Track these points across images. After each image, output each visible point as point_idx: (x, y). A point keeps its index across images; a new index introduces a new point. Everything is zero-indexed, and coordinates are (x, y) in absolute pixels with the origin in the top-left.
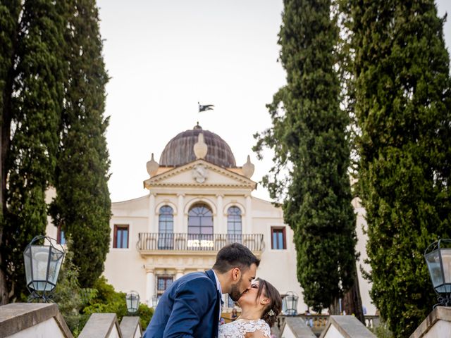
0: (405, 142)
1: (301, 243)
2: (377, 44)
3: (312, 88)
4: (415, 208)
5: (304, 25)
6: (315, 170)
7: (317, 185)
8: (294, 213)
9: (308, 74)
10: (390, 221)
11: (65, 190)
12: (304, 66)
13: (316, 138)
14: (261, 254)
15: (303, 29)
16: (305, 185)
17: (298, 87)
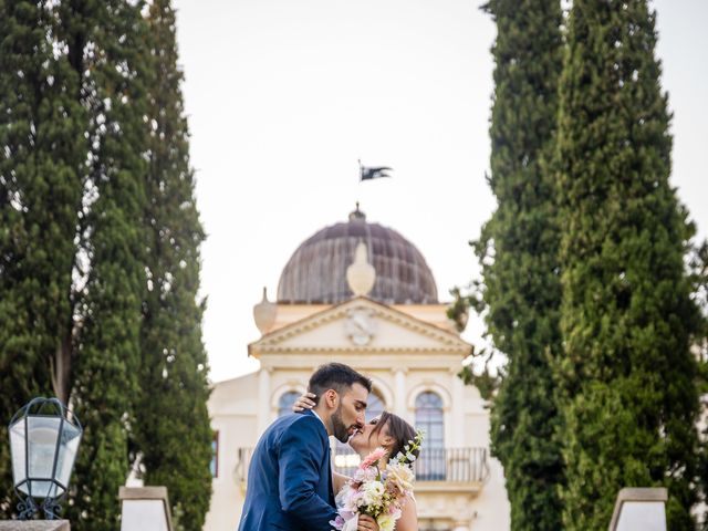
0: (615, 375)
1: (516, 490)
2: (587, 234)
3: (535, 235)
4: (622, 466)
5: (524, 128)
6: (536, 372)
7: (539, 397)
8: (505, 441)
9: (528, 210)
10: (592, 482)
11: (146, 421)
12: (523, 197)
13: (539, 320)
14: (481, 487)
15: (521, 134)
16: (521, 396)
17: (512, 233)
